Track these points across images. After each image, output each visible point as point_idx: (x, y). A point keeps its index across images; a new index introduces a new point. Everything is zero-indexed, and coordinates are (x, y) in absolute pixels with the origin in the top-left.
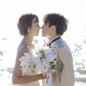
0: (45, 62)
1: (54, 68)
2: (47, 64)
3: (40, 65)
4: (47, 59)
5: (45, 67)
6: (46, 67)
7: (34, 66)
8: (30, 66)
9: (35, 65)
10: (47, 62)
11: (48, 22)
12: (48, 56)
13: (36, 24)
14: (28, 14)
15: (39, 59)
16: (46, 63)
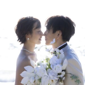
0: (51, 74)
1: (62, 81)
2: (55, 76)
3: (46, 78)
4: (53, 70)
5: (52, 81)
6: (54, 81)
7: (39, 79)
8: (35, 81)
9: (41, 79)
10: (54, 74)
11: (51, 27)
12: (54, 67)
13: (37, 30)
14: (29, 17)
15: (44, 71)
16: (53, 76)
